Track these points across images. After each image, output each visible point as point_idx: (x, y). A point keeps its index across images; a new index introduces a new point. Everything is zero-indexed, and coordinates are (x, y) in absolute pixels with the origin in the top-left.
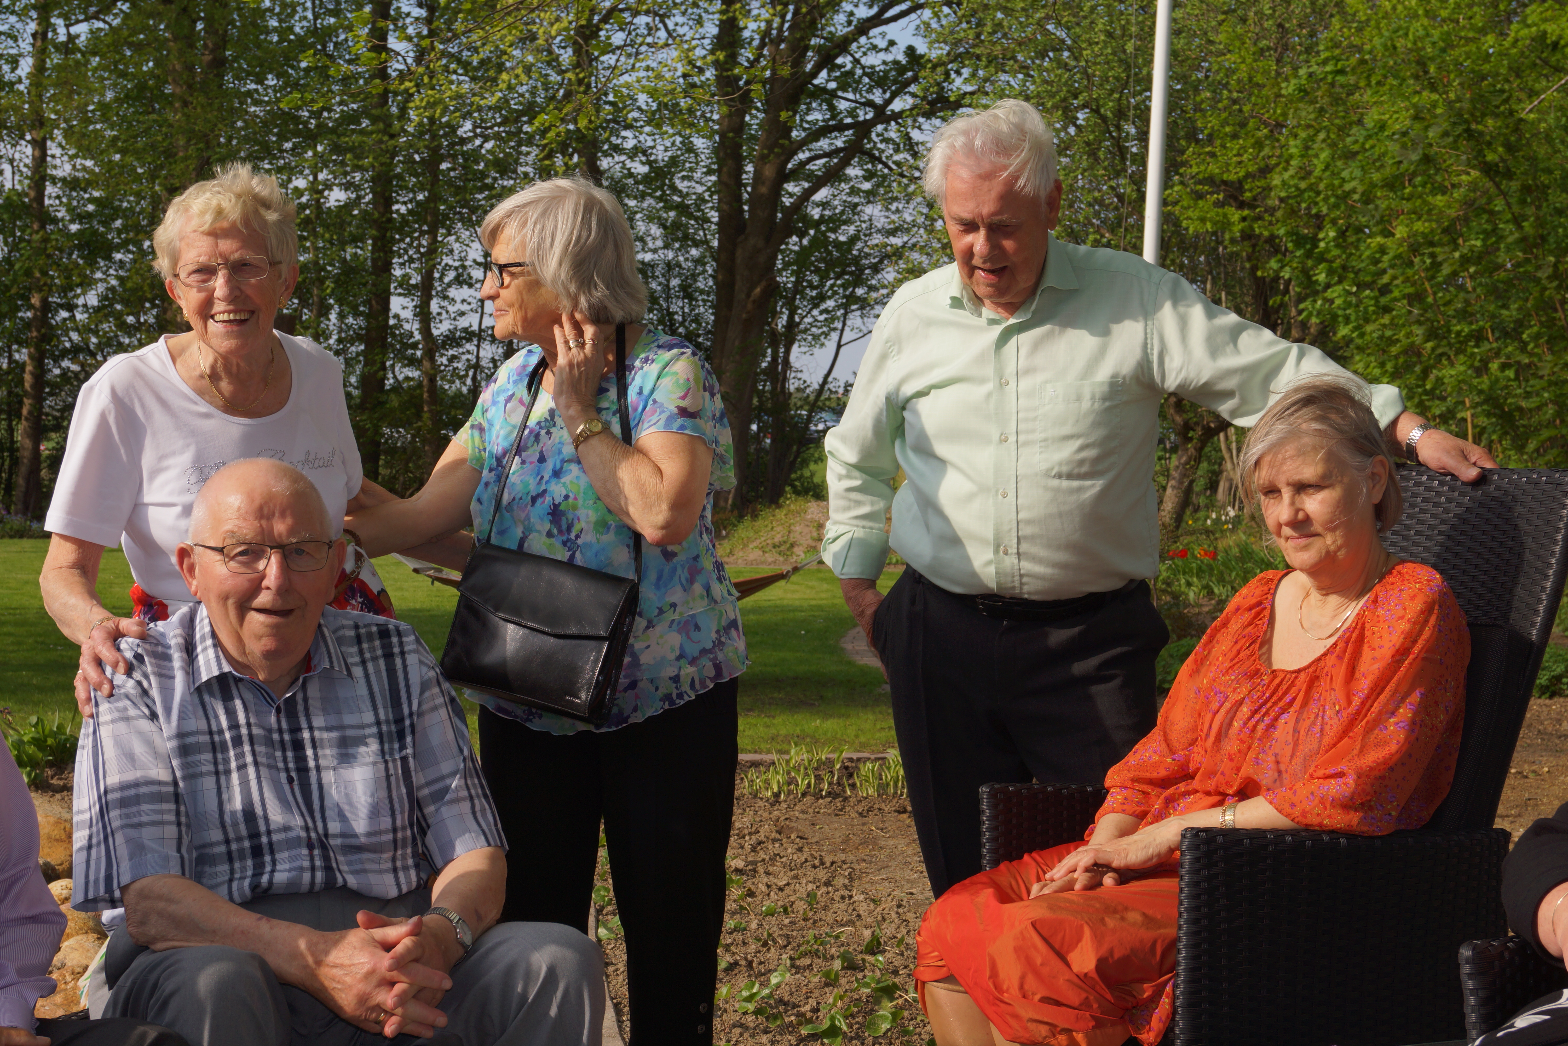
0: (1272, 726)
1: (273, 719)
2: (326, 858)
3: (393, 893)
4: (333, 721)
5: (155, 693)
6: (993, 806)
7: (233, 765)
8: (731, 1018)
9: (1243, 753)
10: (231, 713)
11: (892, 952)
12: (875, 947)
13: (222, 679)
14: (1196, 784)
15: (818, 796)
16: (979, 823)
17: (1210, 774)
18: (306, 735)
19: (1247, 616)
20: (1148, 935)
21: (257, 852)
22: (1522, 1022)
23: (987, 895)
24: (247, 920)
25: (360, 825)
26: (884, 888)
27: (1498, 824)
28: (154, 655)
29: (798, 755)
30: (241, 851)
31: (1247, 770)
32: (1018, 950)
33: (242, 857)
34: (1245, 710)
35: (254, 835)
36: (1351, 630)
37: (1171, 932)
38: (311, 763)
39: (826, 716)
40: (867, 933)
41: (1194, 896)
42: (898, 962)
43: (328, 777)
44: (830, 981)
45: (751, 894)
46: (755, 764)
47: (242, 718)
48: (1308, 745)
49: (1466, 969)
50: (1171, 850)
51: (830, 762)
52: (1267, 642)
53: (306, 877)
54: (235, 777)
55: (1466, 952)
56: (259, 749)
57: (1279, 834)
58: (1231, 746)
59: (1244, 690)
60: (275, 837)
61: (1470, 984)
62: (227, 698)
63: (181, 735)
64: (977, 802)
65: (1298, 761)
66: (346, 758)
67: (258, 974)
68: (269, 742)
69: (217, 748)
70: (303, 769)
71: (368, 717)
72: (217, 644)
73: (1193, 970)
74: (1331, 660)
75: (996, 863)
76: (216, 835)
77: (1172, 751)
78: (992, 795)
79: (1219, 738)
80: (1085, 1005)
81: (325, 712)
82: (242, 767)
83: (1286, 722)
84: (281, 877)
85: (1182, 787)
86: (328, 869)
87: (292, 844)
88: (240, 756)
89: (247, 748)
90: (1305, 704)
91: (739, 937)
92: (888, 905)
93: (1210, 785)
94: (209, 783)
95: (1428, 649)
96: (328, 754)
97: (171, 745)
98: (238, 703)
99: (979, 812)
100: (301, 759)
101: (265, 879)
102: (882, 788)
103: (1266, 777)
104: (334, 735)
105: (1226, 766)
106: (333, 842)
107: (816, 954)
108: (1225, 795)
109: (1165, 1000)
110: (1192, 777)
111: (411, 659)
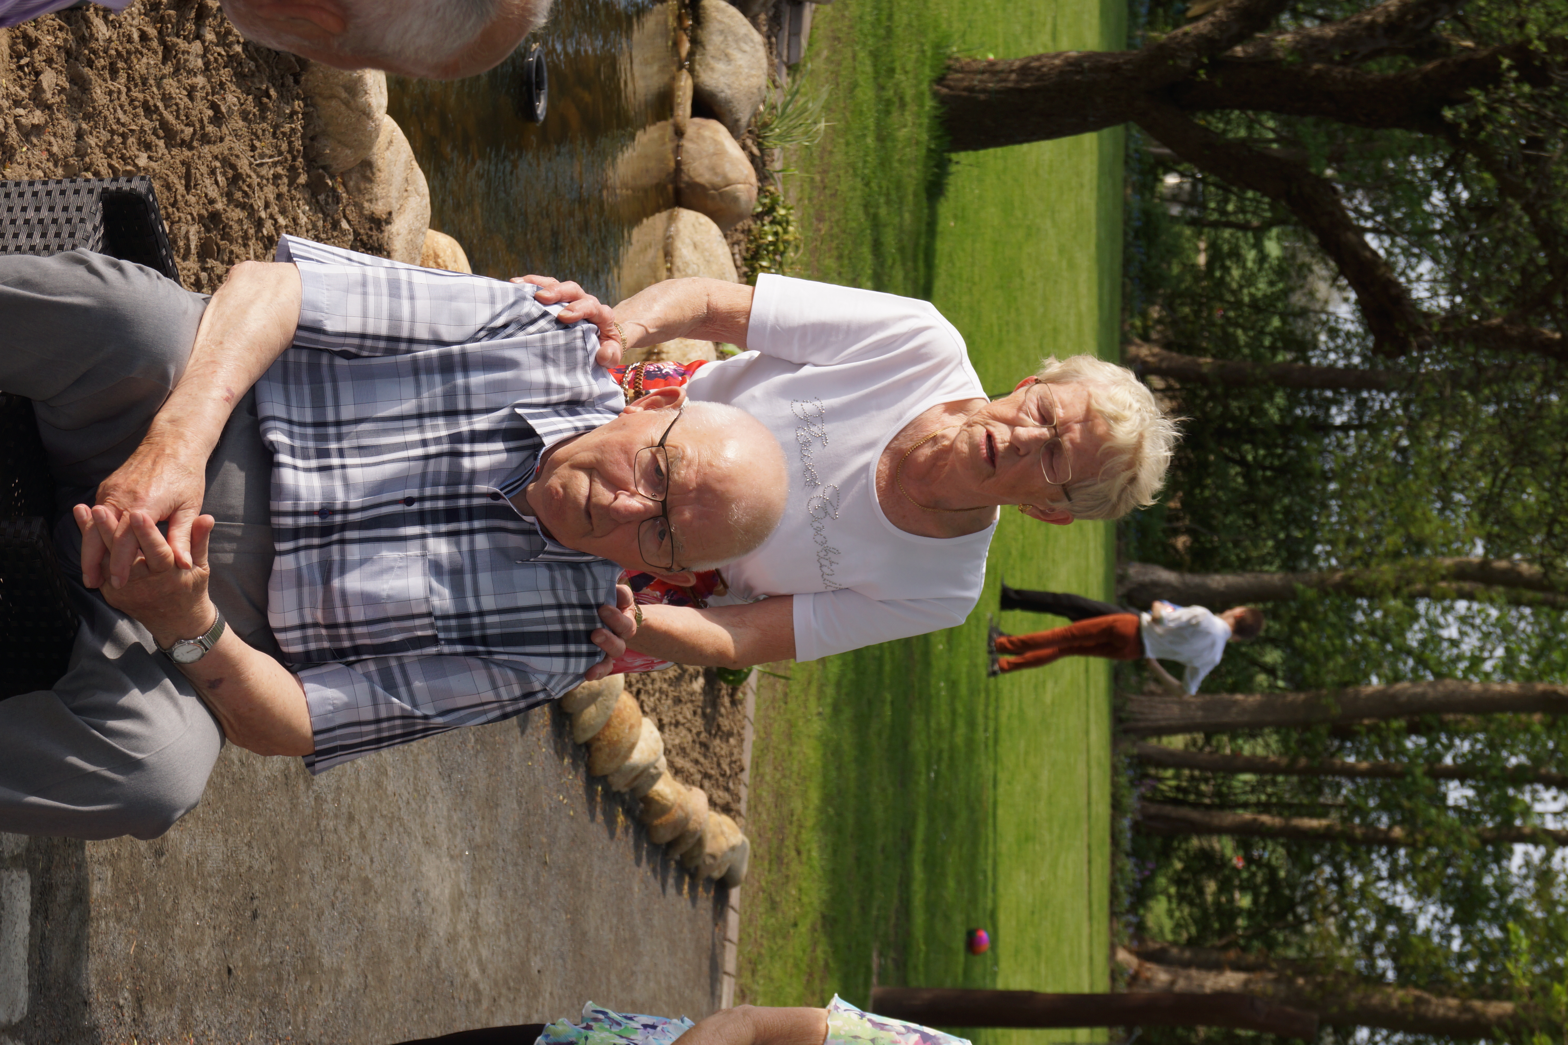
1: (484, 488)
2: (312, 534)
4: (483, 560)
13: (532, 435)
18: (465, 526)
25: (355, 581)
38: (430, 529)
43: (413, 549)
53: (287, 506)
56: (445, 464)
60: (338, 474)
68: (456, 478)
70: (423, 518)
71: (489, 603)
76: (348, 413)
81: (494, 551)
82: (425, 443)
84: (288, 477)
86: (298, 534)
88: (439, 441)
89: (447, 449)
94: (410, 406)
96: (442, 550)
100: (434, 518)
104: (466, 559)
106: (334, 549)
111: (558, 664)
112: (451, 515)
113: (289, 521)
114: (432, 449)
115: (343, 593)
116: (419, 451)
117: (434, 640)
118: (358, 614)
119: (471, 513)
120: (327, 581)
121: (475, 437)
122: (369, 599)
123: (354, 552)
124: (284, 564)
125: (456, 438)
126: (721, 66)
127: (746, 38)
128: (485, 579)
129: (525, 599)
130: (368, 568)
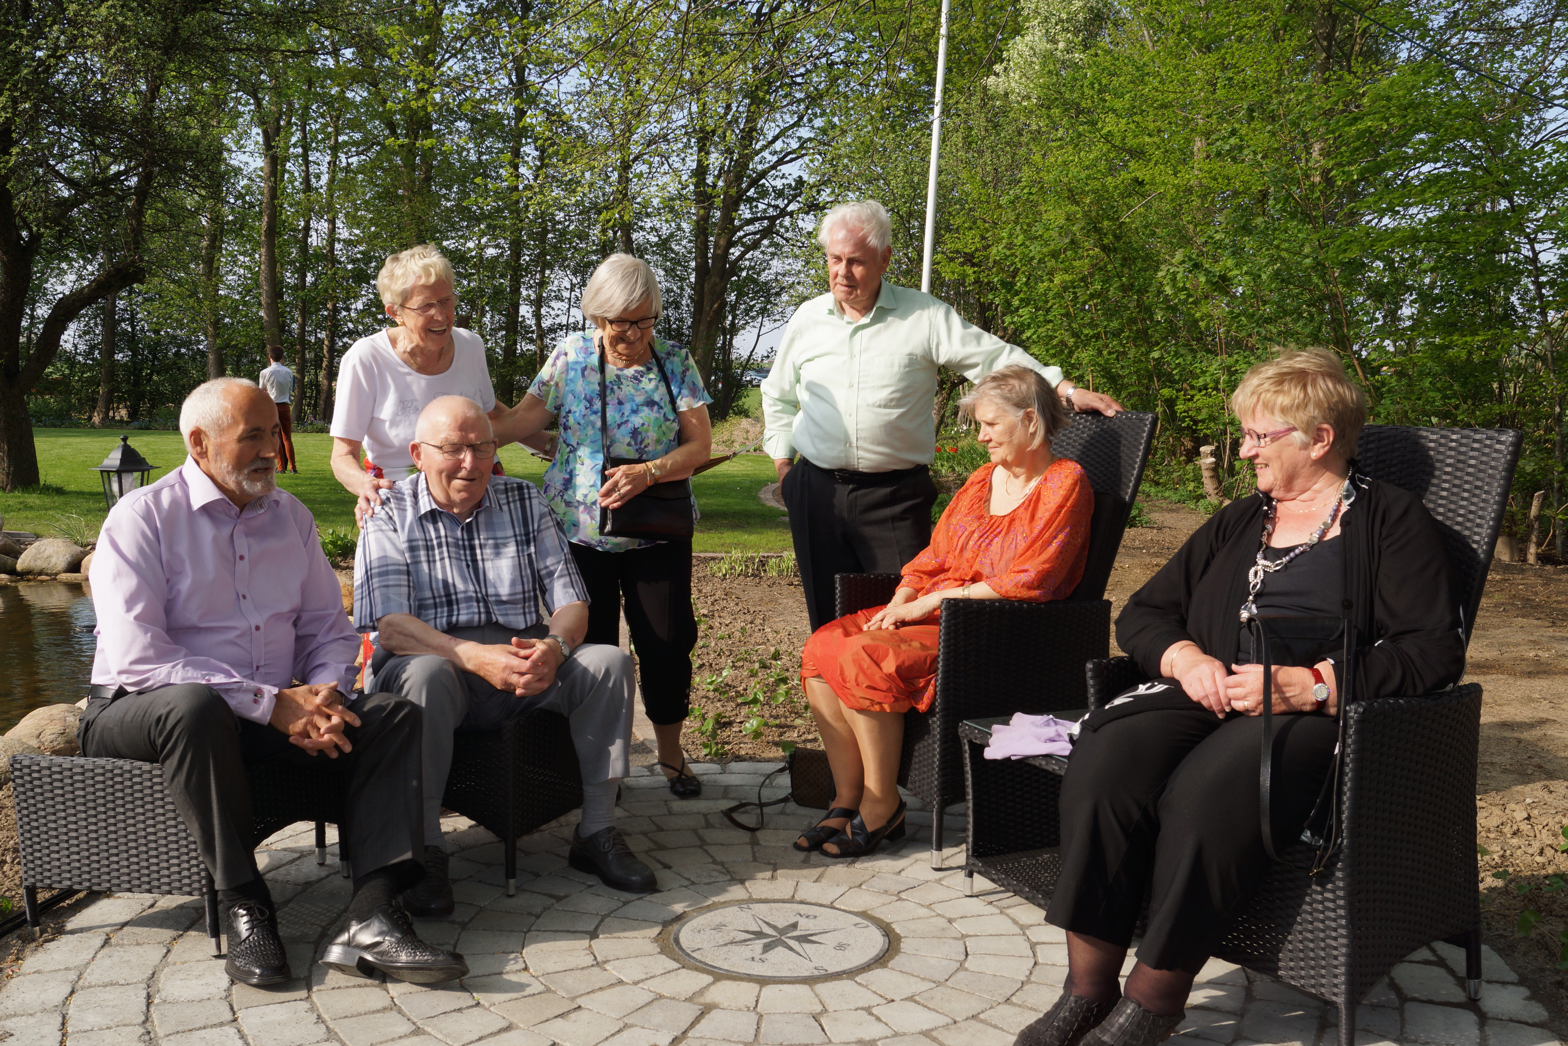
0: (989, 544)
1: (459, 533)
2: (487, 607)
3: (522, 626)
4: (491, 535)
5: (396, 518)
6: (841, 585)
7: (437, 558)
8: (701, 693)
9: (974, 558)
10: (437, 530)
11: (785, 658)
12: (776, 656)
13: (432, 512)
14: (949, 574)
15: (746, 576)
16: (834, 594)
17: (957, 570)
18: (477, 542)
19: (978, 487)
20: (923, 654)
21: (450, 603)
22: (1118, 701)
23: (839, 632)
24: (444, 640)
25: (504, 591)
26: (781, 625)
27: (1106, 596)
28: (397, 498)
29: (736, 554)
30: (441, 603)
31: (976, 567)
32: (854, 661)
33: (442, 606)
34: (976, 535)
35: (448, 595)
36: (1033, 495)
37: (935, 652)
38: (479, 557)
39: (751, 533)
40: (772, 649)
41: (947, 634)
42: (789, 664)
43: (488, 565)
44: (753, 674)
45: (711, 628)
46: (713, 559)
47: (443, 533)
48: (1008, 555)
49: (1089, 674)
50: (935, 610)
51: (753, 558)
52: (988, 500)
53: (476, 617)
54: (438, 564)
55: (1089, 666)
56: (452, 549)
57: (992, 601)
58: (968, 554)
59: (976, 525)
60: (460, 596)
61: (1091, 682)
62: (435, 523)
63: (410, 541)
64: (834, 583)
65: (1002, 563)
66: (498, 554)
67: (451, 670)
68: (457, 545)
69: (429, 548)
70: (475, 561)
71: (510, 533)
72: (430, 493)
73: (945, 672)
74: (1021, 510)
75: (843, 615)
76: (428, 594)
77: (937, 556)
78: (842, 579)
79: (962, 550)
80: (889, 690)
81: (487, 530)
82: (442, 559)
83: (997, 542)
84: (463, 618)
85: (942, 576)
86: (488, 613)
87: (468, 599)
88: (441, 553)
89: (445, 549)
90: (1007, 533)
91: (705, 650)
92: (783, 634)
93: (957, 576)
94: (425, 566)
95: (1073, 506)
96: (488, 551)
97: (404, 546)
98: (440, 525)
99: (835, 588)
100: (474, 555)
101: (454, 619)
102: (780, 572)
103: (986, 571)
104: (491, 542)
105: (965, 565)
106: (491, 599)
107: (745, 660)
108: (964, 581)
109: (931, 688)
110: (948, 570)
111: (535, 502)
112: (472, 548)
113: (483, 616)
114: (446, 555)
115: (510, 595)
116: (447, 561)
117: (529, 555)
118: (519, 588)
119: (471, 539)
120: (504, 603)
121: (439, 537)
122: (513, 584)
123: (491, 591)
124: (501, 620)
125: (440, 545)
126: (54, 560)
127: (38, 549)
128: (499, 534)
129: (507, 518)
130: (498, 585)
